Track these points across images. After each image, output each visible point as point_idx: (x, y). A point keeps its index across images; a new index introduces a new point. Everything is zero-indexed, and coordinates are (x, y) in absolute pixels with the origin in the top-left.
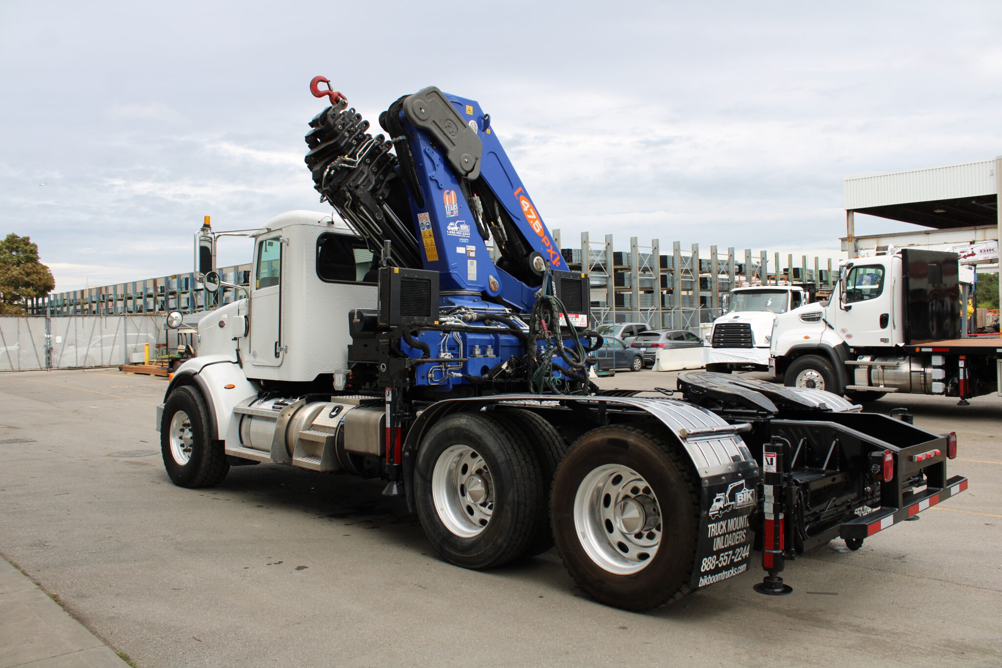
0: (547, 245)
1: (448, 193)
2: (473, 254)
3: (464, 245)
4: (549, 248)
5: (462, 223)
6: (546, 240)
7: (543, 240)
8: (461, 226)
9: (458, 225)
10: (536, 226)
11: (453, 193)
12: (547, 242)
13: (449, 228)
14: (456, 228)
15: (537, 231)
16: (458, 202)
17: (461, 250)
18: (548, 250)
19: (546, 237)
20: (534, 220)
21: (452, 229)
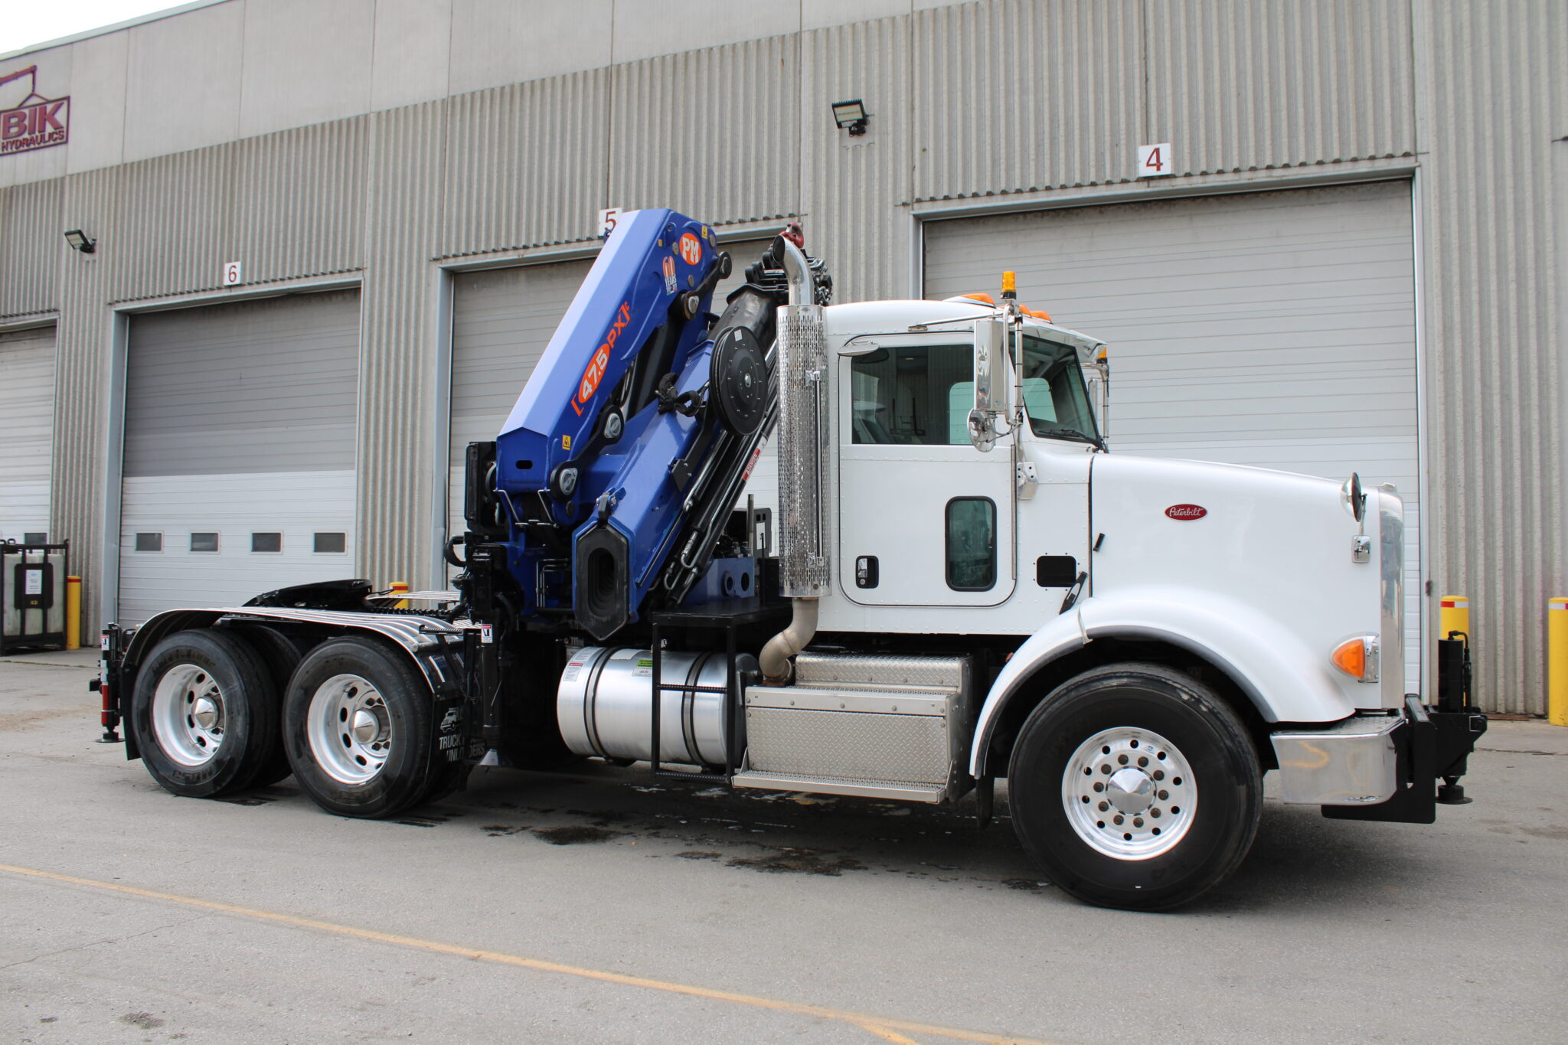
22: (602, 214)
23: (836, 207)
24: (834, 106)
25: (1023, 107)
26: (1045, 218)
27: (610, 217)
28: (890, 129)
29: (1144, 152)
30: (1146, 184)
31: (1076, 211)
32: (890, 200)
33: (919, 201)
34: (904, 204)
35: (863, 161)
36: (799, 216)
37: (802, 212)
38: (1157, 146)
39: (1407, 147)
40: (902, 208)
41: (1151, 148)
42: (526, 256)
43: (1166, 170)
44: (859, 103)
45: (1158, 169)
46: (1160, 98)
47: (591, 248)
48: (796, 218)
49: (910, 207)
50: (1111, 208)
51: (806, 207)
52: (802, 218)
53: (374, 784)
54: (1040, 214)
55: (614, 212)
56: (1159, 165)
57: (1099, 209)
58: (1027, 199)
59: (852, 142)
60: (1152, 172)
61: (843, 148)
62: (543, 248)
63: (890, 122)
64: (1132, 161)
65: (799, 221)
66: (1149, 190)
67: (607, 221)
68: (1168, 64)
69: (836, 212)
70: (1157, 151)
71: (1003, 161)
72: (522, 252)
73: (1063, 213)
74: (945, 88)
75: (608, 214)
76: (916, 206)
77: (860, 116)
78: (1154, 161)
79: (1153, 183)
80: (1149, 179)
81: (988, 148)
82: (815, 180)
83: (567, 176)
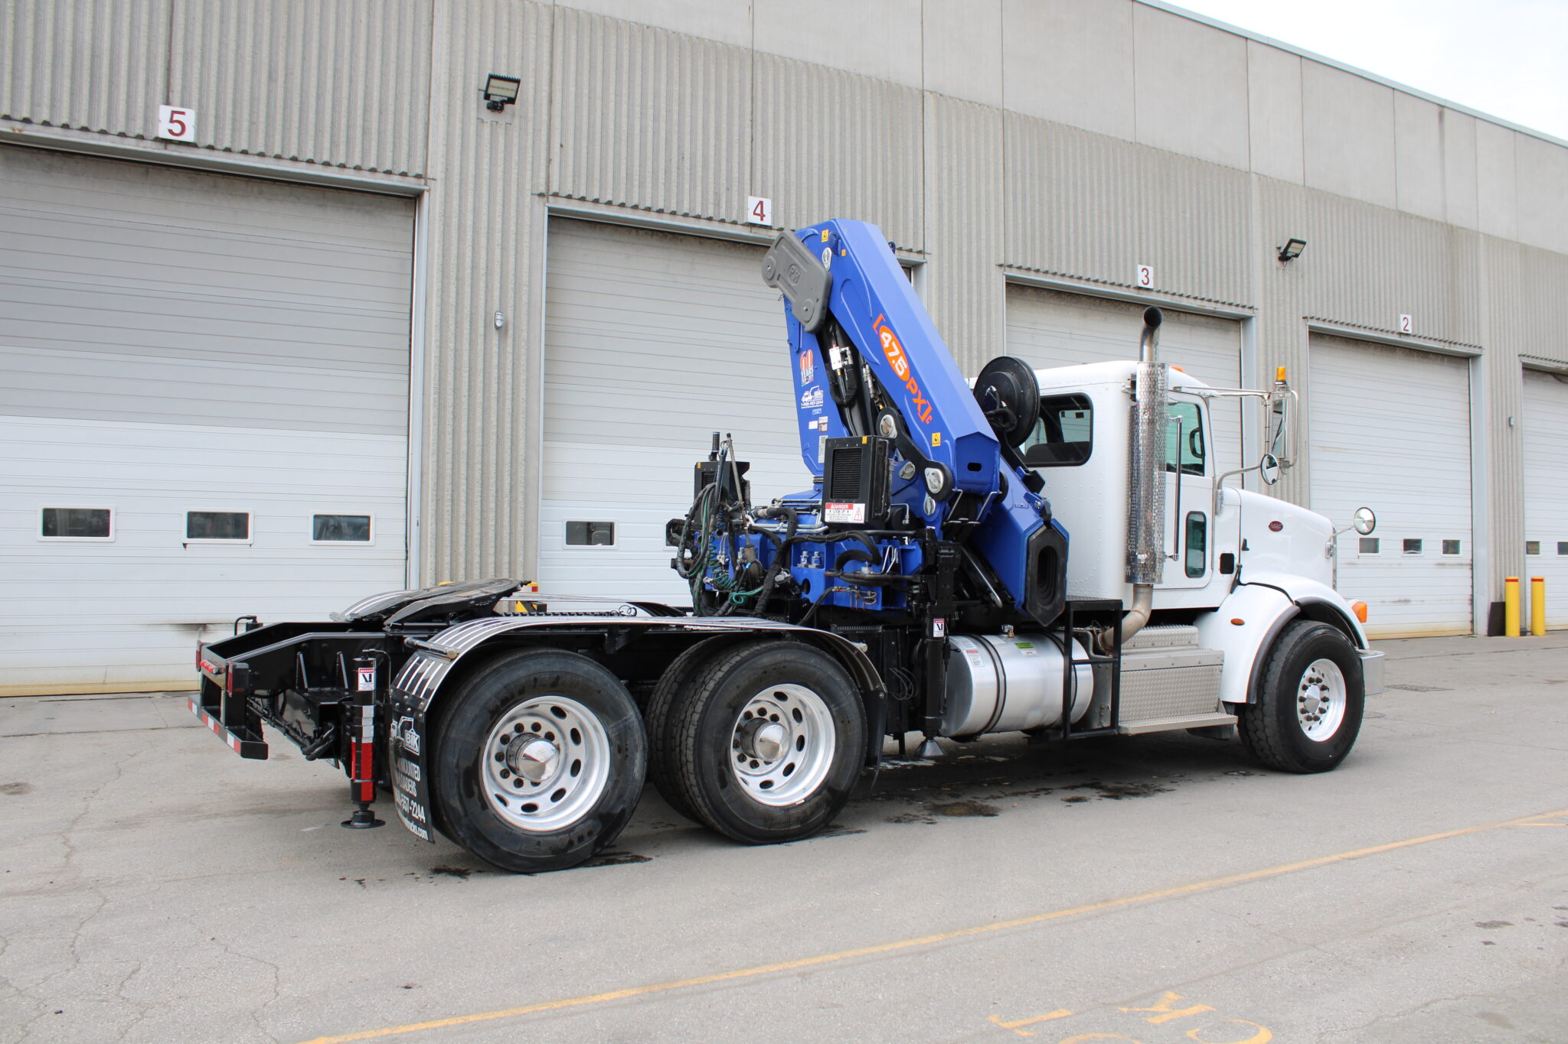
0: (914, 392)
1: (805, 355)
2: (824, 428)
3: (816, 418)
4: (916, 396)
5: (816, 390)
6: (912, 385)
7: (909, 386)
8: (816, 393)
9: (813, 394)
10: (899, 367)
11: (810, 353)
12: (914, 387)
13: (804, 399)
14: (810, 397)
15: (900, 373)
16: (814, 362)
17: (813, 425)
18: (915, 400)
19: (913, 380)
20: (896, 358)
21: (807, 399)
22: (164, 112)
23: (471, 179)
24: (491, 77)
25: (656, 133)
26: (655, 237)
27: (177, 117)
28: (531, 115)
29: (752, 202)
30: (749, 229)
31: (681, 237)
32: (528, 186)
33: (556, 195)
34: (541, 195)
35: (501, 139)
36: (426, 179)
37: (430, 175)
38: (762, 199)
39: (920, 248)
40: (536, 197)
41: (757, 200)
42: (25, 133)
43: (767, 221)
44: (518, 82)
45: (762, 219)
46: (764, 160)
47: (140, 149)
48: (423, 181)
49: (545, 199)
50: (709, 241)
51: (436, 170)
52: (429, 181)
53: (816, 799)
54: (650, 233)
55: (183, 113)
56: (762, 216)
57: (699, 240)
58: (653, 218)
59: (489, 116)
60: (757, 220)
61: (480, 121)
62: (60, 131)
63: (531, 109)
64: (742, 208)
65: (426, 184)
66: (752, 235)
67: (172, 121)
68: (771, 132)
69: (471, 186)
70: (761, 203)
71: (636, 177)
72: (18, 126)
73: (670, 236)
74: (586, 91)
75: (174, 112)
76: (551, 199)
77: (512, 95)
78: (758, 211)
79: (754, 230)
80: (753, 225)
81: (624, 161)
82: (448, 145)
83: (106, 45)
